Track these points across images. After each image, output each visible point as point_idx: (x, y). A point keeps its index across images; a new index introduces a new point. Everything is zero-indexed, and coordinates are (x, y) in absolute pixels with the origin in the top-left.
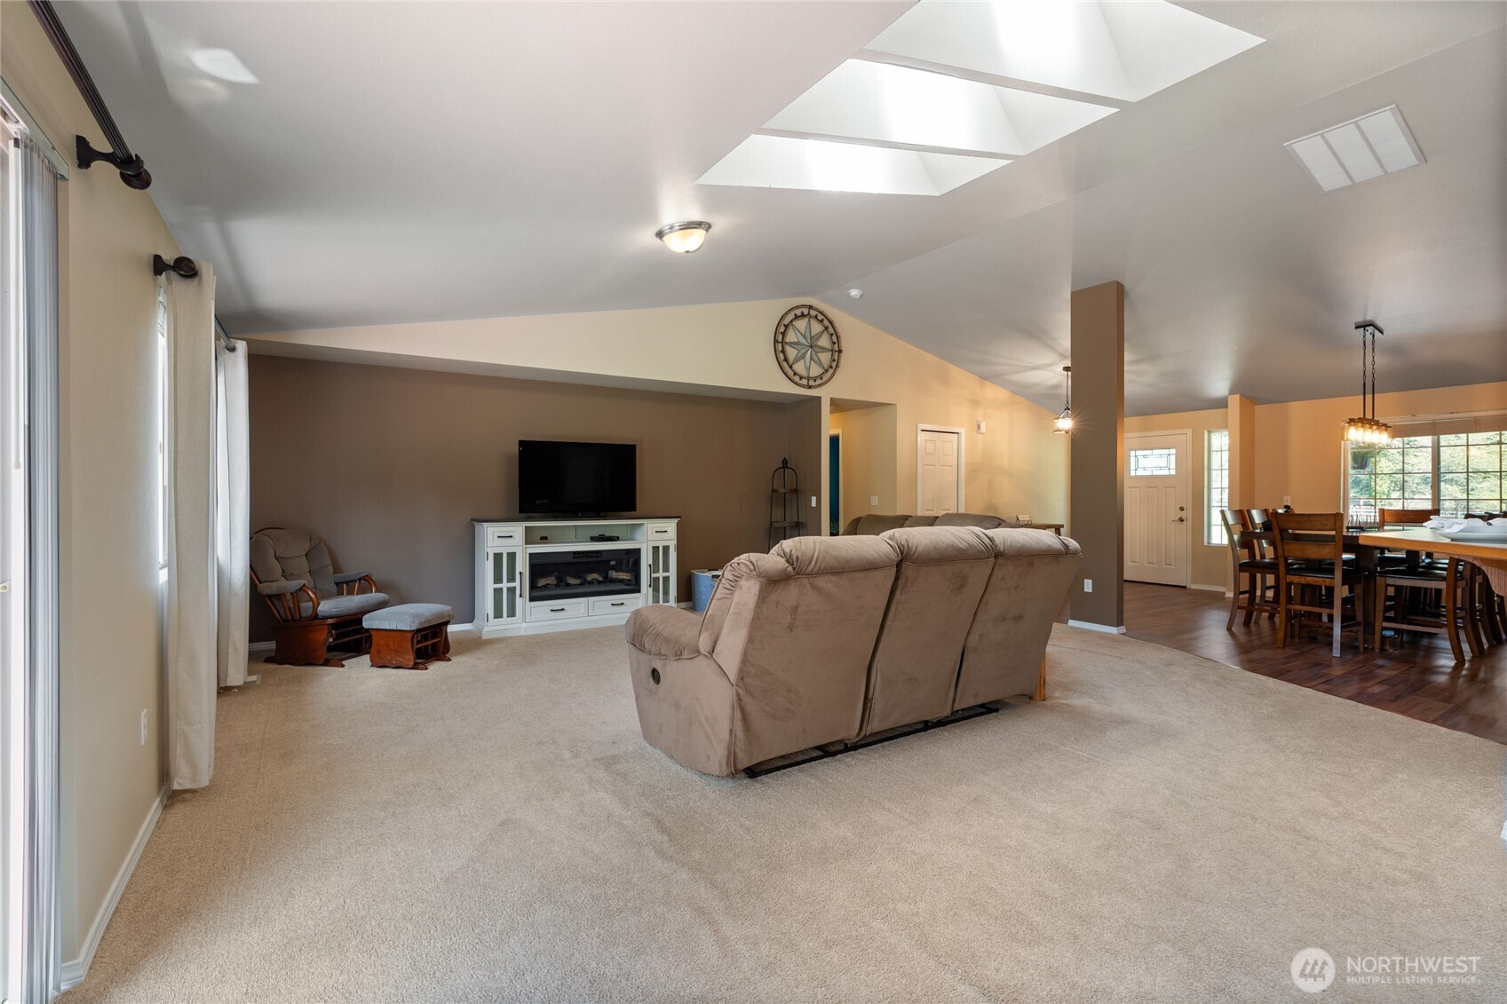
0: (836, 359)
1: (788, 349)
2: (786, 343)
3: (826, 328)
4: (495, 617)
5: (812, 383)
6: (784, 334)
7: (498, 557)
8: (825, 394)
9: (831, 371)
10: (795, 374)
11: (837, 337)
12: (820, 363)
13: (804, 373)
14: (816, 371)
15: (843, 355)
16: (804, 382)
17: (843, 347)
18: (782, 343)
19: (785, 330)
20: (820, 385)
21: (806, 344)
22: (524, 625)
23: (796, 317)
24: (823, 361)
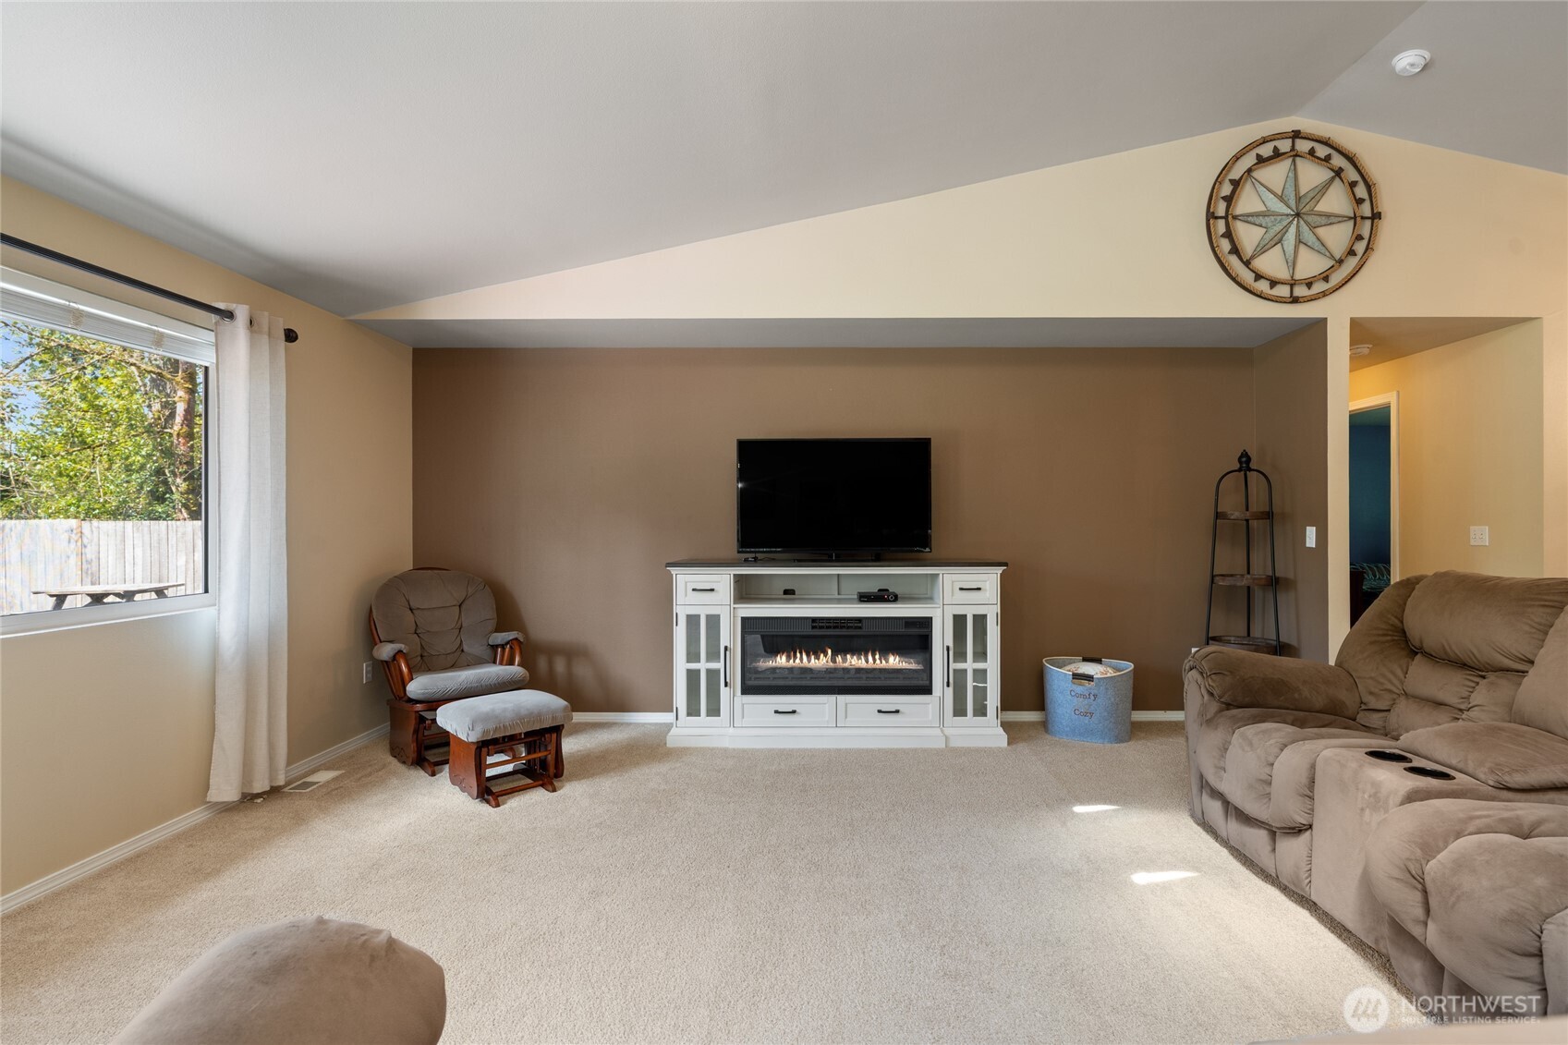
0: (1366, 233)
1: (1241, 229)
2: (1235, 218)
3: (1338, 173)
4: (689, 714)
5: (1300, 291)
6: (1229, 200)
7: (693, 621)
8: (1338, 313)
9: (1352, 263)
10: (1258, 277)
11: (1369, 187)
12: (1323, 249)
13: (1283, 273)
14: (1310, 265)
15: (1385, 226)
16: (1283, 291)
17: (1385, 205)
18: (1226, 218)
19: (1233, 192)
20: (1324, 294)
21: (1289, 211)
22: (731, 730)
23: (1261, 160)
24: (1329, 243)
